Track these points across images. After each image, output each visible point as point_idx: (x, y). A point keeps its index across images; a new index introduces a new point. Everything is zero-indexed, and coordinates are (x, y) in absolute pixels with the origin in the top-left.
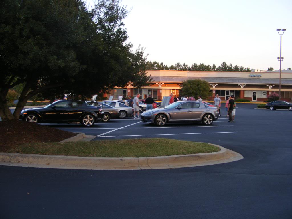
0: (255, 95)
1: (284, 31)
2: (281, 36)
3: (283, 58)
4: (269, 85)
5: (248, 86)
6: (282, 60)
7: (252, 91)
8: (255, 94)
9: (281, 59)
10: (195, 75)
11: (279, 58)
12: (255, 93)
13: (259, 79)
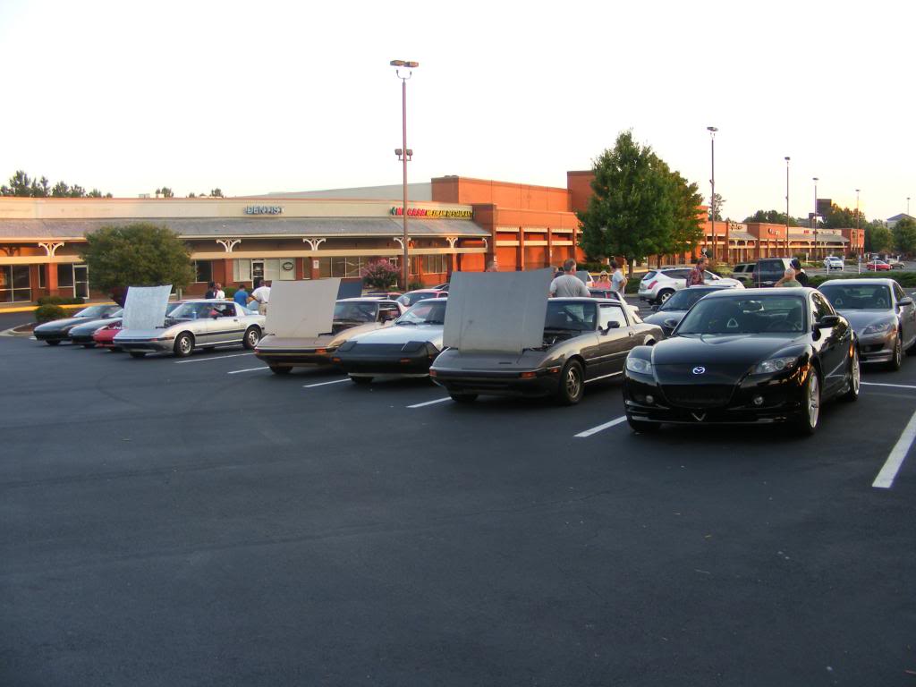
0: (262, 273)
1: (411, 69)
2: (404, 84)
3: (410, 153)
4: (310, 239)
5: (247, 244)
6: (408, 157)
7: (249, 259)
8: (258, 269)
9: (404, 154)
10: (63, 210)
11: (398, 152)
12: (258, 266)
13: (275, 221)
